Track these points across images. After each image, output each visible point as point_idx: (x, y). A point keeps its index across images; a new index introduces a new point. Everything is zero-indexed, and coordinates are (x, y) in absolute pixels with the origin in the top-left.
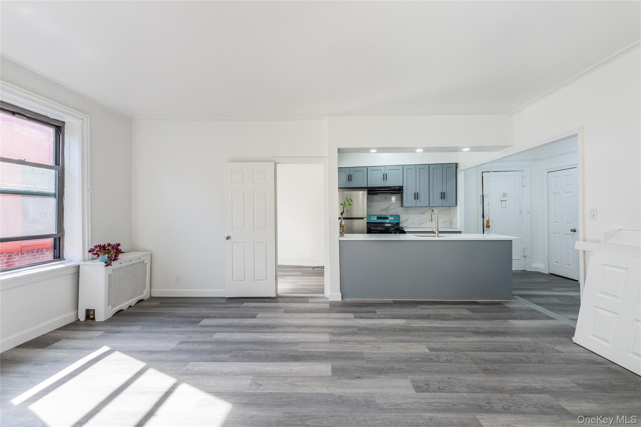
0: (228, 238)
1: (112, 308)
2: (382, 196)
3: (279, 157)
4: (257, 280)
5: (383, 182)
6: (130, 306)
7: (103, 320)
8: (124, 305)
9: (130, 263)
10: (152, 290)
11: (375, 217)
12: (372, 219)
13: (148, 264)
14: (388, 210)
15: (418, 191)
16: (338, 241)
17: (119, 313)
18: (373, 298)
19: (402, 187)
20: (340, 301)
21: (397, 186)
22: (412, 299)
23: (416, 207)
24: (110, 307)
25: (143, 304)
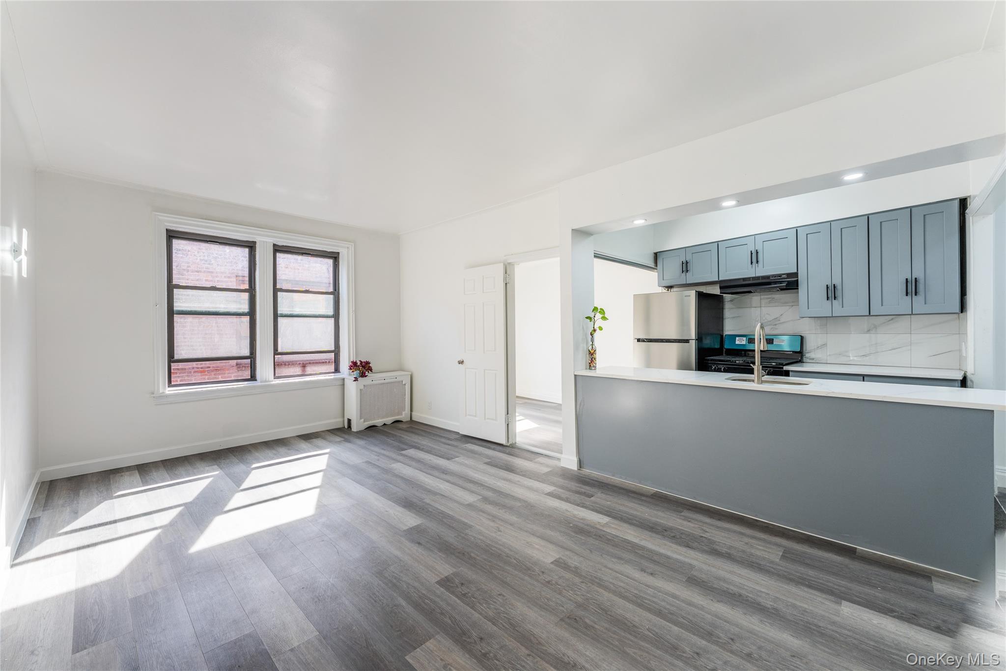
0: (461, 362)
1: (364, 422)
2: (762, 297)
3: (512, 254)
4: (488, 419)
5: (752, 267)
6: (385, 424)
7: (355, 431)
8: (379, 422)
9: (383, 381)
10: (413, 413)
11: (745, 339)
12: (737, 342)
13: (406, 386)
14: (776, 325)
15: (837, 281)
16: (573, 376)
17: (372, 428)
18: (626, 479)
19: (796, 275)
20: (573, 470)
21: (784, 274)
22: (695, 498)
23: (832, 317)
24: (362, 420)
25: (400, 425)
